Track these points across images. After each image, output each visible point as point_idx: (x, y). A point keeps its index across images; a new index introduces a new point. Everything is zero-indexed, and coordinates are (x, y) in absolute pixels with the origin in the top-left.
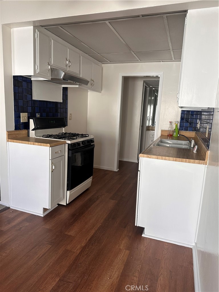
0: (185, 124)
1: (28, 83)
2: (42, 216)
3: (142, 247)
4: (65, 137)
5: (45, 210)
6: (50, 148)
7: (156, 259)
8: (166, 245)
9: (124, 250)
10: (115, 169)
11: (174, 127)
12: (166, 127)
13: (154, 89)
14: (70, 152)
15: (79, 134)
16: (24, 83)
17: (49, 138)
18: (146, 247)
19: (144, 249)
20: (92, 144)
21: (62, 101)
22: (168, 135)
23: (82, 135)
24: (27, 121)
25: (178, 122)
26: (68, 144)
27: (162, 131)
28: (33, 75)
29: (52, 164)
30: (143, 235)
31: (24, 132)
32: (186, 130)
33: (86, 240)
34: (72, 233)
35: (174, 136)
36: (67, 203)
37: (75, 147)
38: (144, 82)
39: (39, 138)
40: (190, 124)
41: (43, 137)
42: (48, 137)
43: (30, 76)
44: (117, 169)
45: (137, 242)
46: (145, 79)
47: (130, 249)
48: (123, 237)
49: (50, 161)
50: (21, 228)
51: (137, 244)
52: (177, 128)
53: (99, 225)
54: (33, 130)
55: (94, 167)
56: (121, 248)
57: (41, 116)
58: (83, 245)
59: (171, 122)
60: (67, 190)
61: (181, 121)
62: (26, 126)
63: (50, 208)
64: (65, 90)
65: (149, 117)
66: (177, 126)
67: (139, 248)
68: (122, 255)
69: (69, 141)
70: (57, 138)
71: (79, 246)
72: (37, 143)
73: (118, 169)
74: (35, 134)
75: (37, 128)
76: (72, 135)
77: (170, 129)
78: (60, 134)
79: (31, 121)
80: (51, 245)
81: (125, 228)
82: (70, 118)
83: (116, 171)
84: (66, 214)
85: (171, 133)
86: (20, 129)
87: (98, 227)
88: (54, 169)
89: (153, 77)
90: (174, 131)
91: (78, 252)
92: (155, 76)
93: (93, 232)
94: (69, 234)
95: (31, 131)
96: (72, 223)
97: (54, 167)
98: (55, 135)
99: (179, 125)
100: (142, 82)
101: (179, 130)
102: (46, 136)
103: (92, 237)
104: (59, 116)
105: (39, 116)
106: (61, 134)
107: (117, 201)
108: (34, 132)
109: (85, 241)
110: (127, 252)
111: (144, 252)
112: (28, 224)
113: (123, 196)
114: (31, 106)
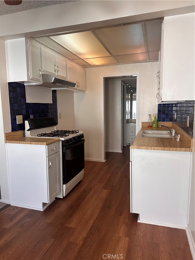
0: (162, 116)
1: (22, 88)
2: (42, 210)
3: (140, 233)
4: (59, 135)
5: (44, 204)
6: (47, 146)
7: (155, 243)
8: (161, 229)
9: (124, 238)
10: (103, 160)
11: (153, 119)
12: (146, 119)
13: (130, 87)
14: (64, 148)
15: (70, 131)
16: (18, 88)
17: (43, 137)
18: (144, 232)
19: (142, 235)
20: (82, 139)
21: (52, 102)
22: (148, 127)
23: (73, 131)
24: (22, 122)
25: (156, 114)
26: (62, 141)
27: (143, 123)
28: (27, 81)
29: (49, 161)
30: (138, 221)
31: (20, 133)
32: (164, 120)
33: (86, 230)
34: (72, 225)
35: (154, 127)
36: (64, 196)
37: (69, 143)
38: (122, 81)
39: (34, 137)
40: (167, 115)
41: (38, 136)
42: (42, 135)
43: (24, 82)
44: (104, 160)
45: (134, 228)
46: (123, 79)
47: (129, 236)
48: (120, 225)
49: (47, 158)
50: (24, 224)
51: (134, 230)
52: (155, 120)
53: (96, 215)
54: (28, 130)
55: (85, 160)
56: (121, 235)
57: (34, 117)
58: (85, 235)
59: (150, 115)
60: (63, 184)
61: (158, 113)
62: (22, 127)
63: (49, 202)
64: (54, 92)
65: (127, 111)
66: (155, 117)
67: (137, 235)
68: (123, 242)
69: (63, 138)
70: (51, 136)
71: (80, 237)
72: (34, 143)
73: (106, 160)
74: (31, 134)
75: (32, 129)
76: (64, 132)
77: (149, 121)
78: (52, 132)
79: (27, 123)
80: (54, 239)
81: (121, 215)
82: (60, 117)
83: (103, 162)
84: (63, 207)
85: (151, 125)
86: (16, 131)
87: (96, 217)
88: (50, 165)
89: (128, 77)
90: (153, 123)
91: (81, 243)
92: (130, 76)
93: (91, 222)
94: (69, 226)
95: (26, 132)
96: (71, 215)
97: (50, 163)
98: (49, 134)
99: (157, 117)
100: (121, 82)
101: (158, 121)
102: (41, 135)
103: (92, 227)
104: (50, 117)
105: (32, 117)
106: (54, 132)
107: (109, 191)
108: (29, 132)
109: (86, 232)
110: (127, 239)
111: (142, 237)
112: (29, 220)
113: (113, 185)
114: (25, 109)
